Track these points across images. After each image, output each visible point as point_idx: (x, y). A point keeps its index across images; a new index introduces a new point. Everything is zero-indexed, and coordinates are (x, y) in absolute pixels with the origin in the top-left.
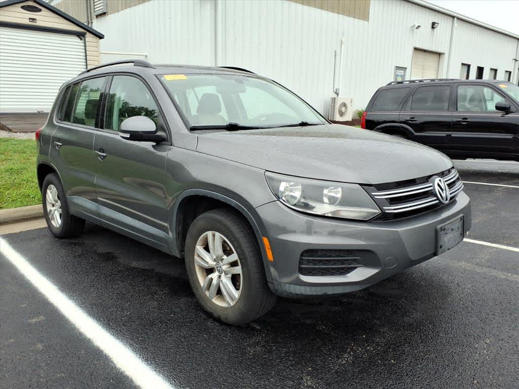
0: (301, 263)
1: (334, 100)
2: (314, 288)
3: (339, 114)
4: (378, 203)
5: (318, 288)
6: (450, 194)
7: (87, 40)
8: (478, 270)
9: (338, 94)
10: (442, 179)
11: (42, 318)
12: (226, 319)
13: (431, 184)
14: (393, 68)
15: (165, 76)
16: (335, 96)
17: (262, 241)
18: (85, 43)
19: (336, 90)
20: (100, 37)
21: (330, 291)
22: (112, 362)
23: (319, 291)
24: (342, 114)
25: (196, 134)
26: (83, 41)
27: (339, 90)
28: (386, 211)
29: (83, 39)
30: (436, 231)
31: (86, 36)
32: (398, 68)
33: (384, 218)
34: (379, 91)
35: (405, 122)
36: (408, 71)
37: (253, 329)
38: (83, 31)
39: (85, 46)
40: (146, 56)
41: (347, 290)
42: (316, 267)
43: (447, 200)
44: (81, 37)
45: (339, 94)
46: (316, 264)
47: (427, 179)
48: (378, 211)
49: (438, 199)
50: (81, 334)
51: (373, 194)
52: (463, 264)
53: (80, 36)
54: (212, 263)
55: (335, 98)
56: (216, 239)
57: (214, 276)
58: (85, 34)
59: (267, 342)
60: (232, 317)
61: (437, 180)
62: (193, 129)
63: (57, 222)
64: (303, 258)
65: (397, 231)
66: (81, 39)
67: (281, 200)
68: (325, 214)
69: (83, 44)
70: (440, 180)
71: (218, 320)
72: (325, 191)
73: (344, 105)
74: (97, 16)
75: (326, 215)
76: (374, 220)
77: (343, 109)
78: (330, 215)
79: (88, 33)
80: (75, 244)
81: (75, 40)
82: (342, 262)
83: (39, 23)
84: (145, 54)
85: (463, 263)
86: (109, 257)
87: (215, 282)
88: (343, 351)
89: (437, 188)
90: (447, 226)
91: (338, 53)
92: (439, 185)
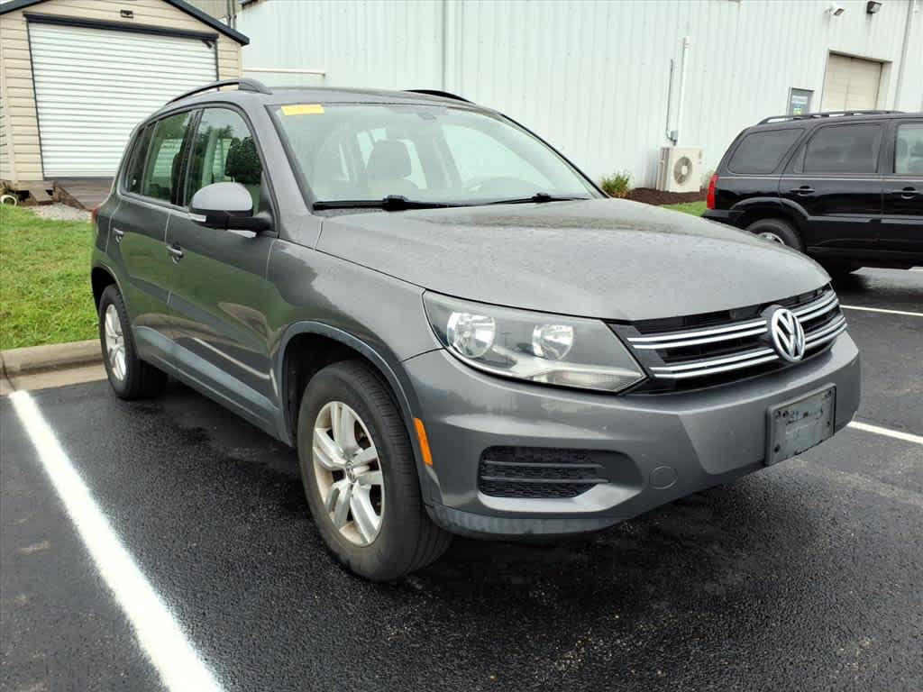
0: (482, 470)
1: (666, 152)
2: (506, 522)
3: (676, 177)
4: (640, 359)
5: (516, 522)
6: (807, 343)
7: (219, 48)
8: (885, 491)
9: (675, 141)
10: (789, 313)
11: (45, 545)
12: (360, 567)
13: (764, 322)
14: (786, 92)
15: (283, 108)
16: (669, 144)
17: (413, 426)
18: (216, 54)
19: (672, 133)
20: (243, 41)
21: (539, 528)
22: (134, 637)
23: (518, 528)
24: (681, 179)
25: (320, 218)
26: (212, 50)
27: (677, 132)
28: (657, 375)
29: (213, 46)
30: (767, 417)
31: (218, 40)
32: (796, 91)
33: (652, 389)
34: (744, 135)
35: (792, 195)
36: (816, 97)
37: (410, 589)
38: (214, 33)
39: (216, 58)
40: (324, 75)
41: (576, 527)
42: (513, 479)
43: (796, 353)
44: (211, 43)
45: (678, 143)
46: (513, 475)
47: (757, 311)
48: (639, 375)
49: (777, 352)
50: (99, 579)
51: (630, 339)
52: (856, 479)
53: (209, 40)
54: (339, 462)
55: (668, 149)
56: (343, 415)
57: (343, 485)
58: (217, 37)
59: (427, 617)
60: (367, 564)
61: (778, 314)
62: (319, 207)
63: (121, 370)
64: (488, 462)
65: (677, 416)
66: (210, 46)
67: (450, 348)
68: (532, 377)
69: (213, 56)
70: (785, 315)
71: (346, 568)
72: (537, 333)
73: (686, 162)
74: (244, 5)
75: (535, 379)
76: (631, 392)
77: (684, 170)
78: (544, 380)
79: (221, 35)
80: (149, 411)
81: (199, 47)
82: (566, 473)
83: (138, 20)
84: (323, 72)
85: (857, 475)
86: (196, 437)
87: (342, 496)
88: (567, 643)
89: (776, 330)
90: (794, 408)
91: (677, 65)
92: (780, 324)
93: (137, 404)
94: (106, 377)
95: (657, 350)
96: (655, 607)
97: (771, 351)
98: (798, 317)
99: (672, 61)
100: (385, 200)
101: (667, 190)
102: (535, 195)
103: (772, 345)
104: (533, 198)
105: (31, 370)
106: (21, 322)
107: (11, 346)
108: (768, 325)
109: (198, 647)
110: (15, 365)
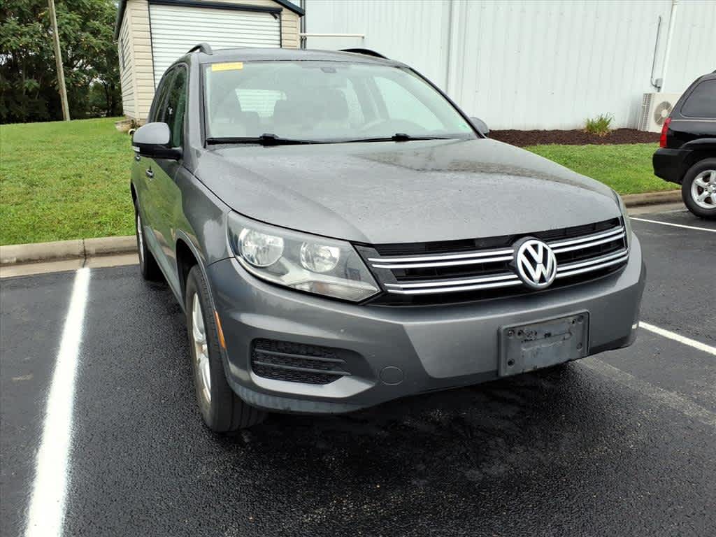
0: (254, 357)
1: (648, 97)
2: (271, 399)
3: (656, 119)
4: (376, 276)
5: (278, 400)
6: (559, 271)
7: (283, 18)
9: (659, 87)
10: (541, 245)
11: (29, 377)
13: (511, 251)
15: (213, 65)
16: (652, 90)
17: (215, 316)
18: (280, 23)
19: (657, 81)
20: (301, 13)
21: (296, 407)
23: (280, 405)
24: (660, 120)
26: (278, 20)
27: (662, 80)
28: (390, 291)
29: (278, 17)
31: (282, 13)
34: (700, 81)
38: (279, 7)
39: (280, 27)
40: (363, 37)
41: (323, 409)
42: (276, 365)
44: (277, 15)
46: (276, 363)
48: (376, 289)
49: (520, 278)
51: (370, 259)
53: (275, 13)
55: (650, 95)
58: (281, 10)
64: (257, 350)
65: (401, 326)
66: (276, 18)
67: (240, 258)
68: (294, 285)
69: (278, 25)
72: (303, 249)
73: (667, 106)
75: (298, 287)
77: (664, 113)
78: (306, 288)
79: (284, 9)
81: (268, 19)
82: (319, 364)
84: (363, 35)
90: (531, 328)
91: (665, 20)
92: (527, 253)
93: (152, 283)
94: (138, 262)
95: (392, 270)
96: (414, 482)
97: (516, 276)
98: (553, 249)
99: (660, 18)
100: (261, 137)
101: (646, 130)
102: (394, 135)
103: (516, 271)
104: (393, 137)
105: (101, 253)
106: (103, 219)
107: (92, 236)
108: (515, 255)
109: (71, 462)
110: (92, 250)
